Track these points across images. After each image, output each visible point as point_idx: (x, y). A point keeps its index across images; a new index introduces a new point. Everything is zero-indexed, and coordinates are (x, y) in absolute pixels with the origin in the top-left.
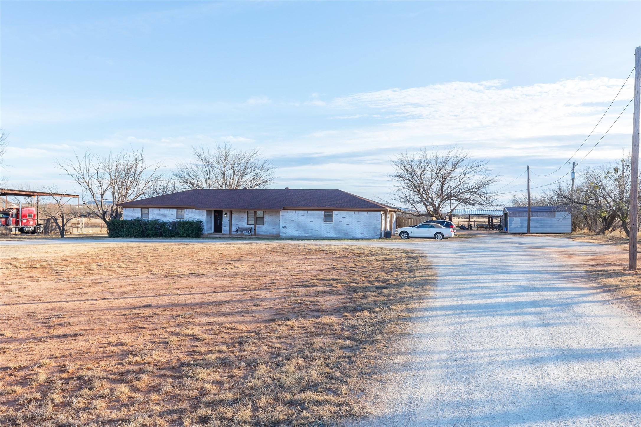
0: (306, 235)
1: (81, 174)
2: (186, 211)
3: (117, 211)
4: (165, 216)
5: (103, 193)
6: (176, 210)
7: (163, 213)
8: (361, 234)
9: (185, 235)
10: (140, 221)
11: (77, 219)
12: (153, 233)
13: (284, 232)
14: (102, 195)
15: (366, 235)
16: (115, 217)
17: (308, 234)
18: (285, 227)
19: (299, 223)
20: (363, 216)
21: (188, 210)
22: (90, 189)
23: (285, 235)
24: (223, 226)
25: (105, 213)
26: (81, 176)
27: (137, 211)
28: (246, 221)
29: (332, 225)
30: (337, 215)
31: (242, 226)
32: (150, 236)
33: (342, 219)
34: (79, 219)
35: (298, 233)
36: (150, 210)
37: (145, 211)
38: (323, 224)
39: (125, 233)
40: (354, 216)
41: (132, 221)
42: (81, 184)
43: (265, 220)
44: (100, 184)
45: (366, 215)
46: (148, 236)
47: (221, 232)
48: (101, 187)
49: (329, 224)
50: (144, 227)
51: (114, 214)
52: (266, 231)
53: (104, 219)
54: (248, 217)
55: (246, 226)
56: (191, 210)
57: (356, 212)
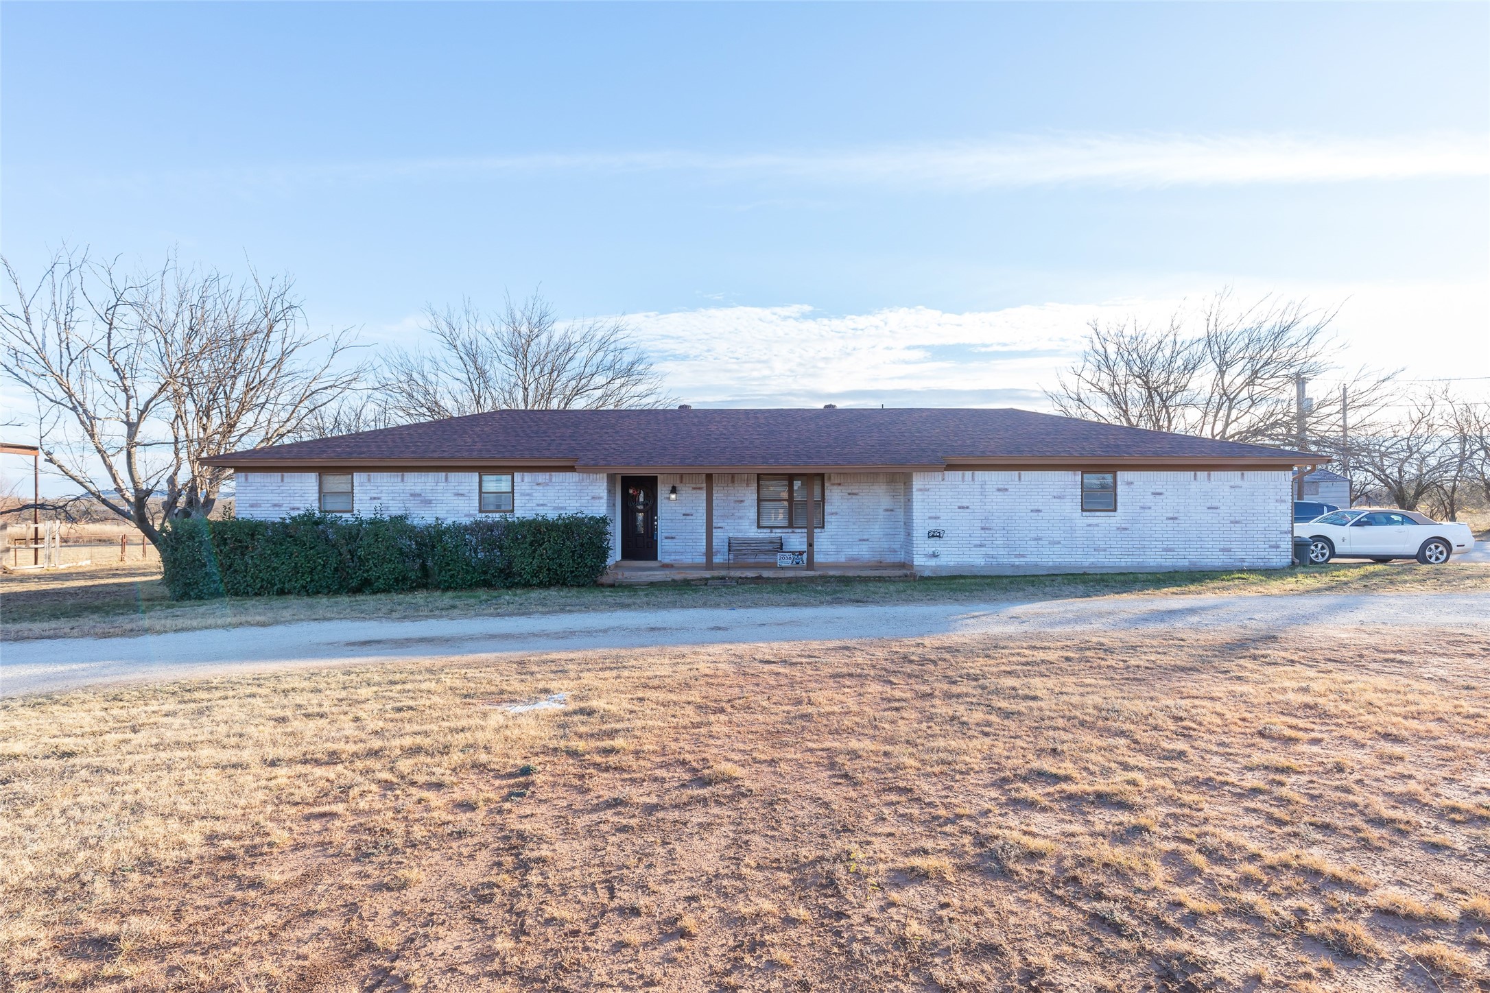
0: (1017, 562)
1: (29, 337)
2: (524, 481)
3: (193, 489)
4: (430, 502)
5: (134, 417)
6: (475, 477)
7: (418, 489)
8: (1223, 550)
9: (543, 576)
10: (317, 523)
11: (33, 526)
12: (392, 572)
13: (931, 550)
14: (132, 428)
15: (1240, 554)
16: (186, 513)
17: (1023, 556)
18: (935, 535)
19: (987, 518)
20: (1227, 489)
21: (528, 477)
22: (77, 407)
23: (932, 563)
24: (661, 534)
25: (142, 497)
26: (28, 350)
27: (298, 486)
28: (752, 514)
29: (1112, 520)
30: (1130, 484)
31: (740, 535)
32: (380, 584)
33: (1149, 500)
34: (41, 526)
35: (987, 556)
36: (358, 478)
37: (336, 483)
38: (1082, 520)
39: (255, 578)
40: (1194, 486)
41: (283, 523)
42: (33, 380)
43: (828, 509)
44: (122, 378)
45: (1239, 482)
46: (364, 587)
47: (655, 558)
48: (126, 390)
49: (1101, 520)
50: (344, 550)
51: (182, 502)
52: (833, 548)
53: (142, 522)
54: (759, 501)
55: (753, 532)
56: (542, 477)
57: (1202, 475)
